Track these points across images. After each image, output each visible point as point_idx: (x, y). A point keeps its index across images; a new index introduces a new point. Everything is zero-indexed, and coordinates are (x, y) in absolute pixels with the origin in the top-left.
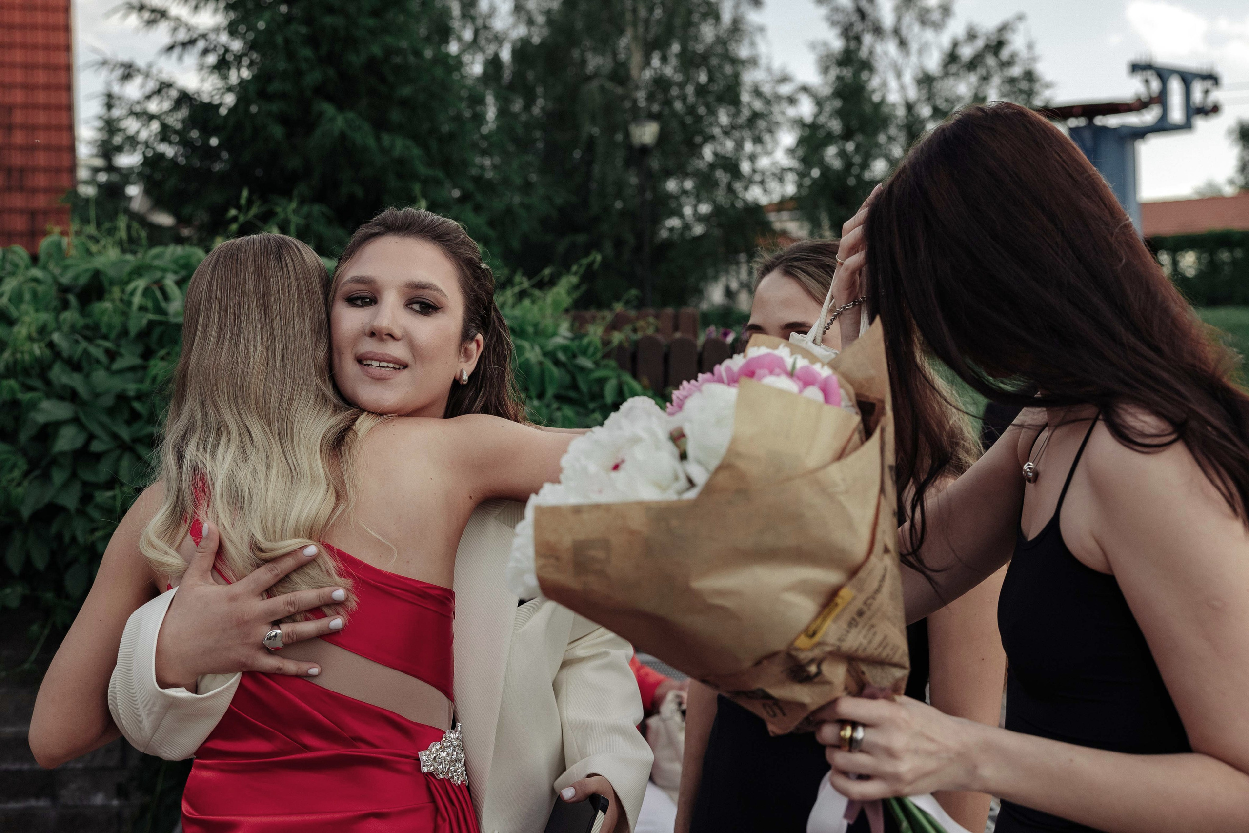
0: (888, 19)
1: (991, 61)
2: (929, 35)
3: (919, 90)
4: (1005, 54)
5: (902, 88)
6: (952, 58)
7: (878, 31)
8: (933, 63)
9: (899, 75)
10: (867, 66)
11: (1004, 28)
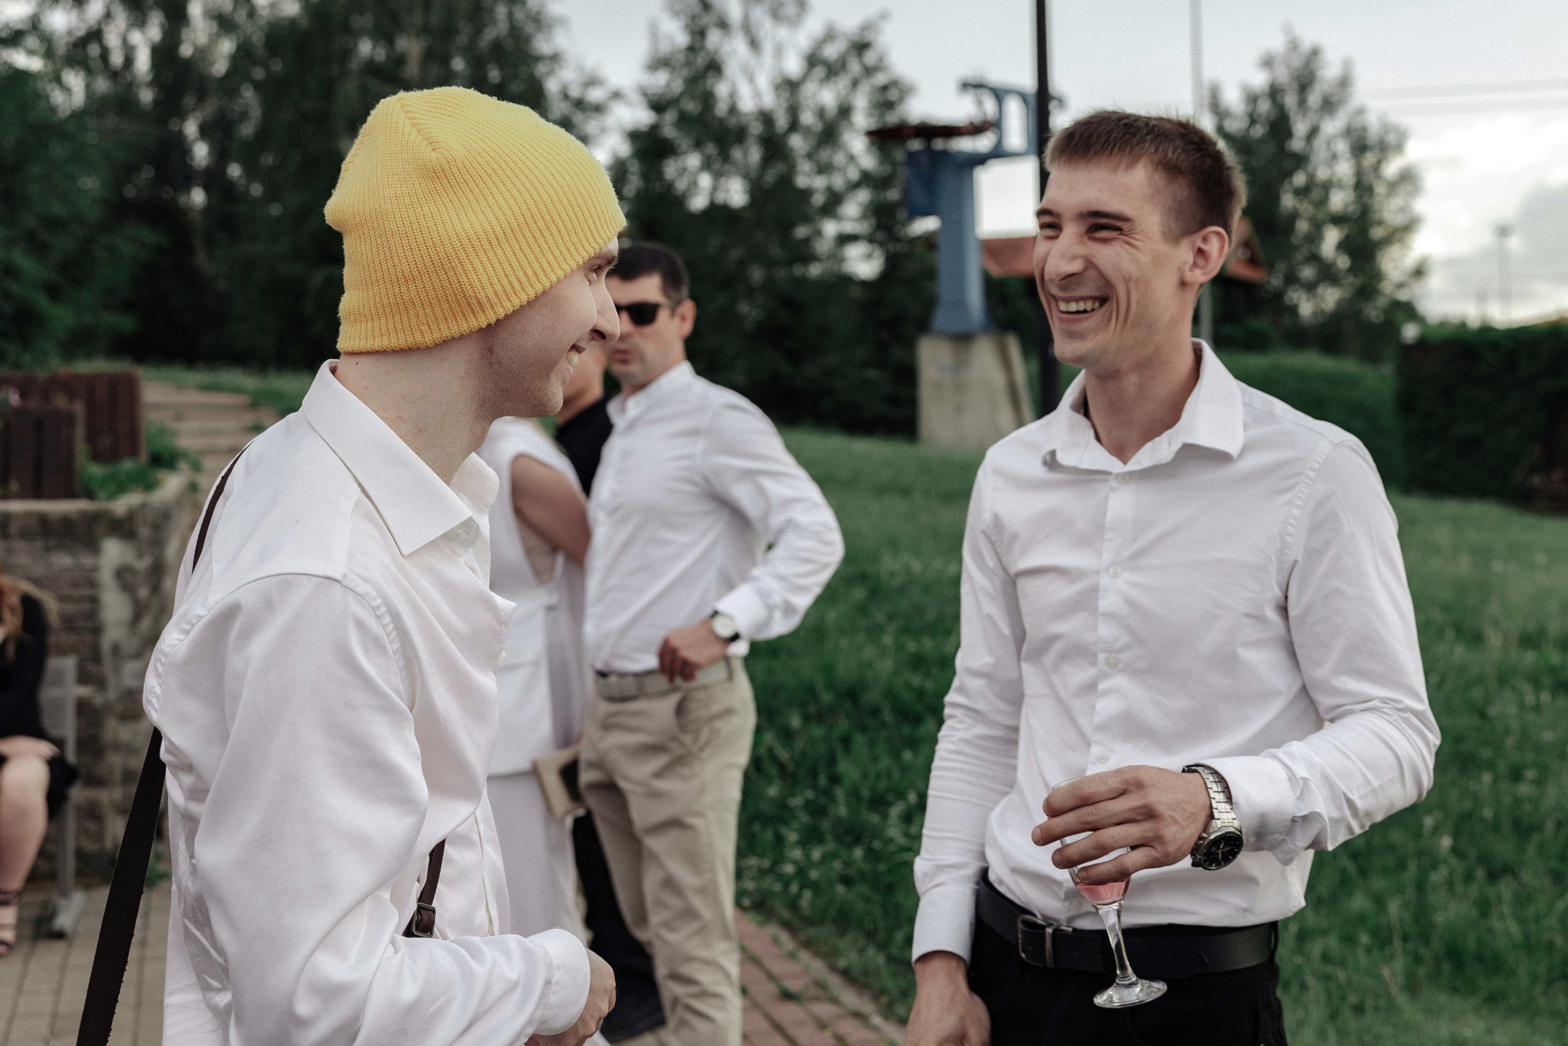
0: (734, 11)
1: (855, 67)
2: (783, 33)
3: (778, 96)
4: (870, 57)
5: (757, 93)
6: (813, 60)
7: (723, 25)
8: (793, 66)
9: (751, 79)
10: (715, 67)
11: (867, 27)
